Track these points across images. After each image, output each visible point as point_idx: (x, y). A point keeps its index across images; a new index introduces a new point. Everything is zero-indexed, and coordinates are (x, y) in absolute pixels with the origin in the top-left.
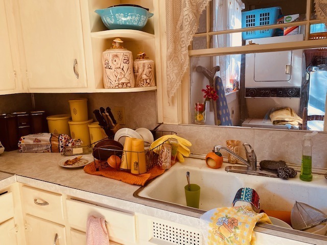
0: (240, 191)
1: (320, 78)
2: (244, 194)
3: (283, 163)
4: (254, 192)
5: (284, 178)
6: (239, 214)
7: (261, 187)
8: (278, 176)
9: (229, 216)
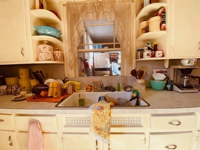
0: (100, 98)
1: (114, 65)
2: (101, 98)
3: (111, 87)
5: (113, 91)
6: (103, 104)
7: (106, 95)
8: (111, 91)
9: (100, 106)
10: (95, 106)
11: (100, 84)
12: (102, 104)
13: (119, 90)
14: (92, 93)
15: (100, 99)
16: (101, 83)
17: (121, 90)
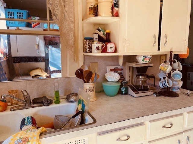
0: (23, 120)
3: (45, 97)
4: (32, 118)
5: (47, 105)
7: (35, 114)
8: (44, 105)
9: (22, 137)
10: (12, 139)
11: (24, 96)
12: (26, 134)
13: (58, 102)
14: (8, 113)
15: (23, 123)
16: (25, 94)
17: (61, 100)
